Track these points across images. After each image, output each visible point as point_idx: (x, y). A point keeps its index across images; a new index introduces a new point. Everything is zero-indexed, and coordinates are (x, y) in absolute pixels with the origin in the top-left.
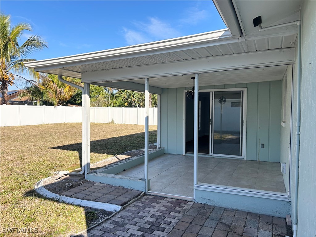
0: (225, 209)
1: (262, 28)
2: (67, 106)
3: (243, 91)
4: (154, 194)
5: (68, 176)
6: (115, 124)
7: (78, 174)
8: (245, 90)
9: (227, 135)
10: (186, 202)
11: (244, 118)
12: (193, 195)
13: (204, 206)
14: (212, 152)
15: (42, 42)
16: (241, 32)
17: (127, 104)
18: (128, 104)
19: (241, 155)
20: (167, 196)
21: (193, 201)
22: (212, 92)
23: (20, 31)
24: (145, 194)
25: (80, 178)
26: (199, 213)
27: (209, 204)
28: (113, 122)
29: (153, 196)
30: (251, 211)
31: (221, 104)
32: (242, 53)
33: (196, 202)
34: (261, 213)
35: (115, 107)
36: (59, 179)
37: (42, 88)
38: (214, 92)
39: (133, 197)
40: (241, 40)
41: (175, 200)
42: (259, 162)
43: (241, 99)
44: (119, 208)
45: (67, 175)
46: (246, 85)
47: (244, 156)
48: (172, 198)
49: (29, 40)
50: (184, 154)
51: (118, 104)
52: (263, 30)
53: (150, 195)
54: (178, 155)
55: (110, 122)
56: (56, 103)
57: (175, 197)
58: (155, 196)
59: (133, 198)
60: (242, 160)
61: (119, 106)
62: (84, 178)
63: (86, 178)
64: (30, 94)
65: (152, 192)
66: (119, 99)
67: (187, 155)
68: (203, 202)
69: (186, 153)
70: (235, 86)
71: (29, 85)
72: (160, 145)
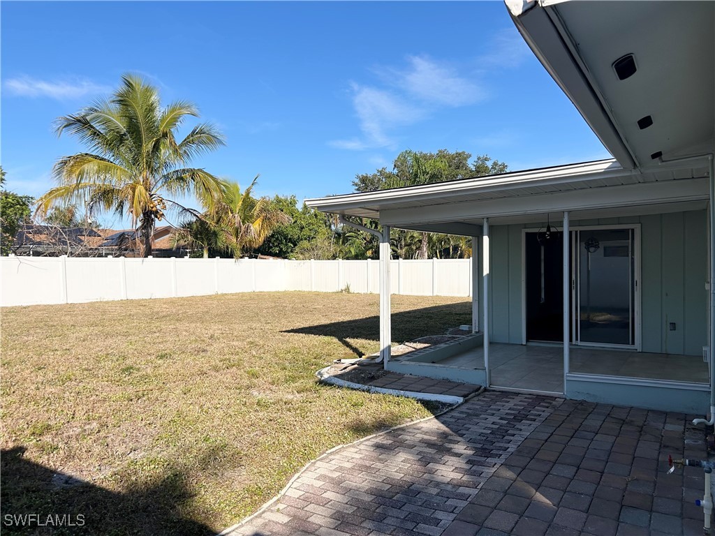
0: (613, 407)
1: (663, 161)
2: (256, 257)
3: (633, 230)
4: (501, 390)
5: (356, 366)
6: (354, 293)
7: (373, 362)
8: (637, 228)
9: (598, 314)
10: (554, 398)
11: (637, 277)
12: (563, 388)
13: (582, 403)
14: (577, 339)
15: (216, 134)
16: (635, 163)
17: (370, 252)
18: (372, 253)
19: (633, 343)
20: (521, 392)
21: (564, 396)
22: (576, 232)
23: (178, 118)
24: (486, 390)
25: (377, 368)
26: (576, 408)
27: (589, 400)
28: (347, 290)
29: (500, 391)
30: (653, 408)
31: (588, 251)
32: (635, 184)
33: (567, 399)
34: (668, 411)
35: (348, 259)
36: (344, 369)
37: (212, 224)
38: (578, 232)
39: (472, 390)
40: (634, 173)
41: (535, 397)
42: (668, 355)
43: (630, 241)
44: (461, 400)
45: (353, 364)
46: (639, 219)
47: (638, 345)
48: (530, 394)
49: (193, 132)
50: (524, 343)
51: (353, 253)
52: (664, 163)
53: (494, 391)
54: (513, 344)
55: (342, 290)
56: (238, 253)
57: (535, 393)
58: (502, 392)
59: (473, 392)
60: (635, 353)
61: (356, 257)
62: (383, 368)
63: (385, 368)
64: (191, 236)
65: (495, 387)
66: (354, 242)
67: (530, 344)
68: (580, 398)
69: (527, 341)
70: (619, 220)
71: (190, 218)
72: (477, 328)
